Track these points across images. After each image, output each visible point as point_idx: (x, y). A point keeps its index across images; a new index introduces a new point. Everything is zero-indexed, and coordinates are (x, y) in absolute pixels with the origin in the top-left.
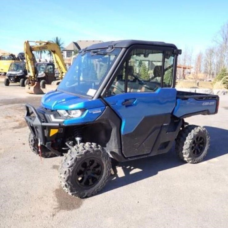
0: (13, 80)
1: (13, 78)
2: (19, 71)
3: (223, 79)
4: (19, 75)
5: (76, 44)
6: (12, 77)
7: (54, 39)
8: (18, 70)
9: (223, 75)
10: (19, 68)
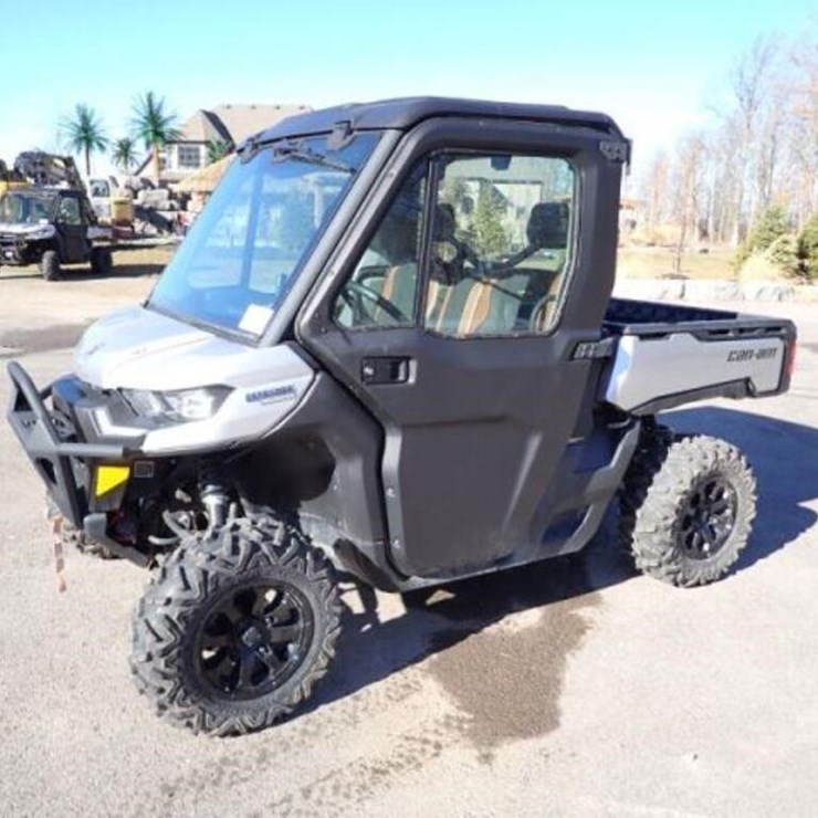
0: (14, 257)
1: (14, 248)
2: (37, 222)
3: (773, 245)
4: (36, 238)
5: (213, 118)
6: (10, 244)
7: (139, 101)
8: (28, 219)
9: (771, 230)
10: (34, 210)
